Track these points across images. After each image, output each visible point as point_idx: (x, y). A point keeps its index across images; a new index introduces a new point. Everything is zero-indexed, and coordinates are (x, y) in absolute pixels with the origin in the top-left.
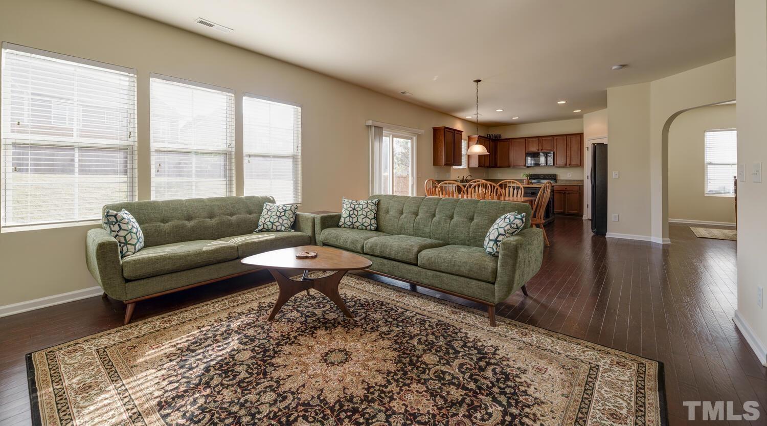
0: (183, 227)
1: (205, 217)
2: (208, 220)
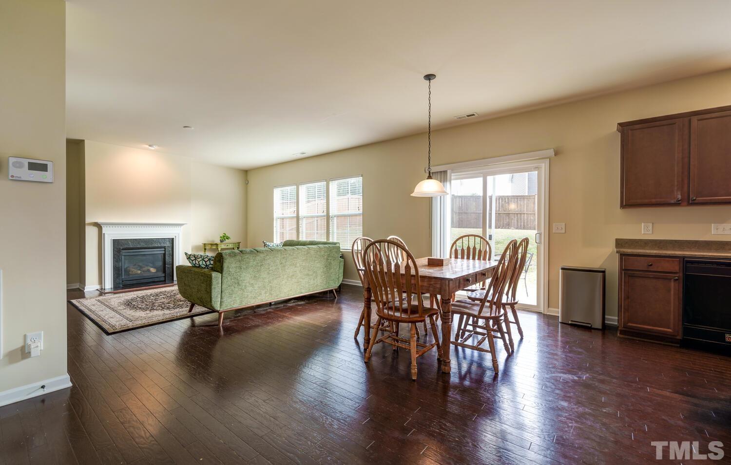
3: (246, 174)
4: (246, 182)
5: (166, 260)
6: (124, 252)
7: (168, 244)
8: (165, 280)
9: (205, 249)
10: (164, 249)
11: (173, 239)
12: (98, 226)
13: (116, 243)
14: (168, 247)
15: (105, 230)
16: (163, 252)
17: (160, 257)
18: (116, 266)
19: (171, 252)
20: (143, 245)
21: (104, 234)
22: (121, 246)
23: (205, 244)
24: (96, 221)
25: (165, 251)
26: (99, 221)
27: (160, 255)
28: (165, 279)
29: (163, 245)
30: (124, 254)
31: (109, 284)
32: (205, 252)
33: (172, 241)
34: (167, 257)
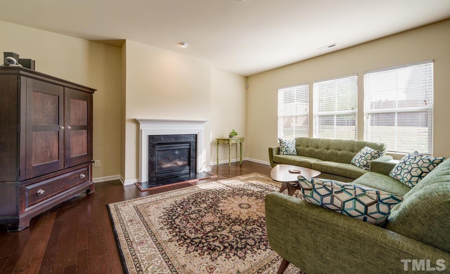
0: (313, 151)
1: (325, 149)
2: (326, 150)
3: (247, 78)
4: (247, 87)
5: (191, 154)
6: (157, 148)
7: (193, 140)
8: (190, 173)
9: (218, 143)
10: (189, 144)
11: (196, 135)
12: (137, 122)
13: (151, 138)
14: (193, 142)
15: (142, 126)
16: (189, 147)
17: (186, 152)
18: (150, 161)
19: (195, 147)
20: (173, 140)
21: (141, 130)
22: (156, 141)
23: (218, 140)
24: (134, 118)
25: (190, 145)
26: (138, 118)
27: (186, 150)
28: (190, 171)
29: (188, 140)
30: (157, 149)
31: (144, 178)
32: (218, 145)
33: (196, 136)
34: (191, 152)
